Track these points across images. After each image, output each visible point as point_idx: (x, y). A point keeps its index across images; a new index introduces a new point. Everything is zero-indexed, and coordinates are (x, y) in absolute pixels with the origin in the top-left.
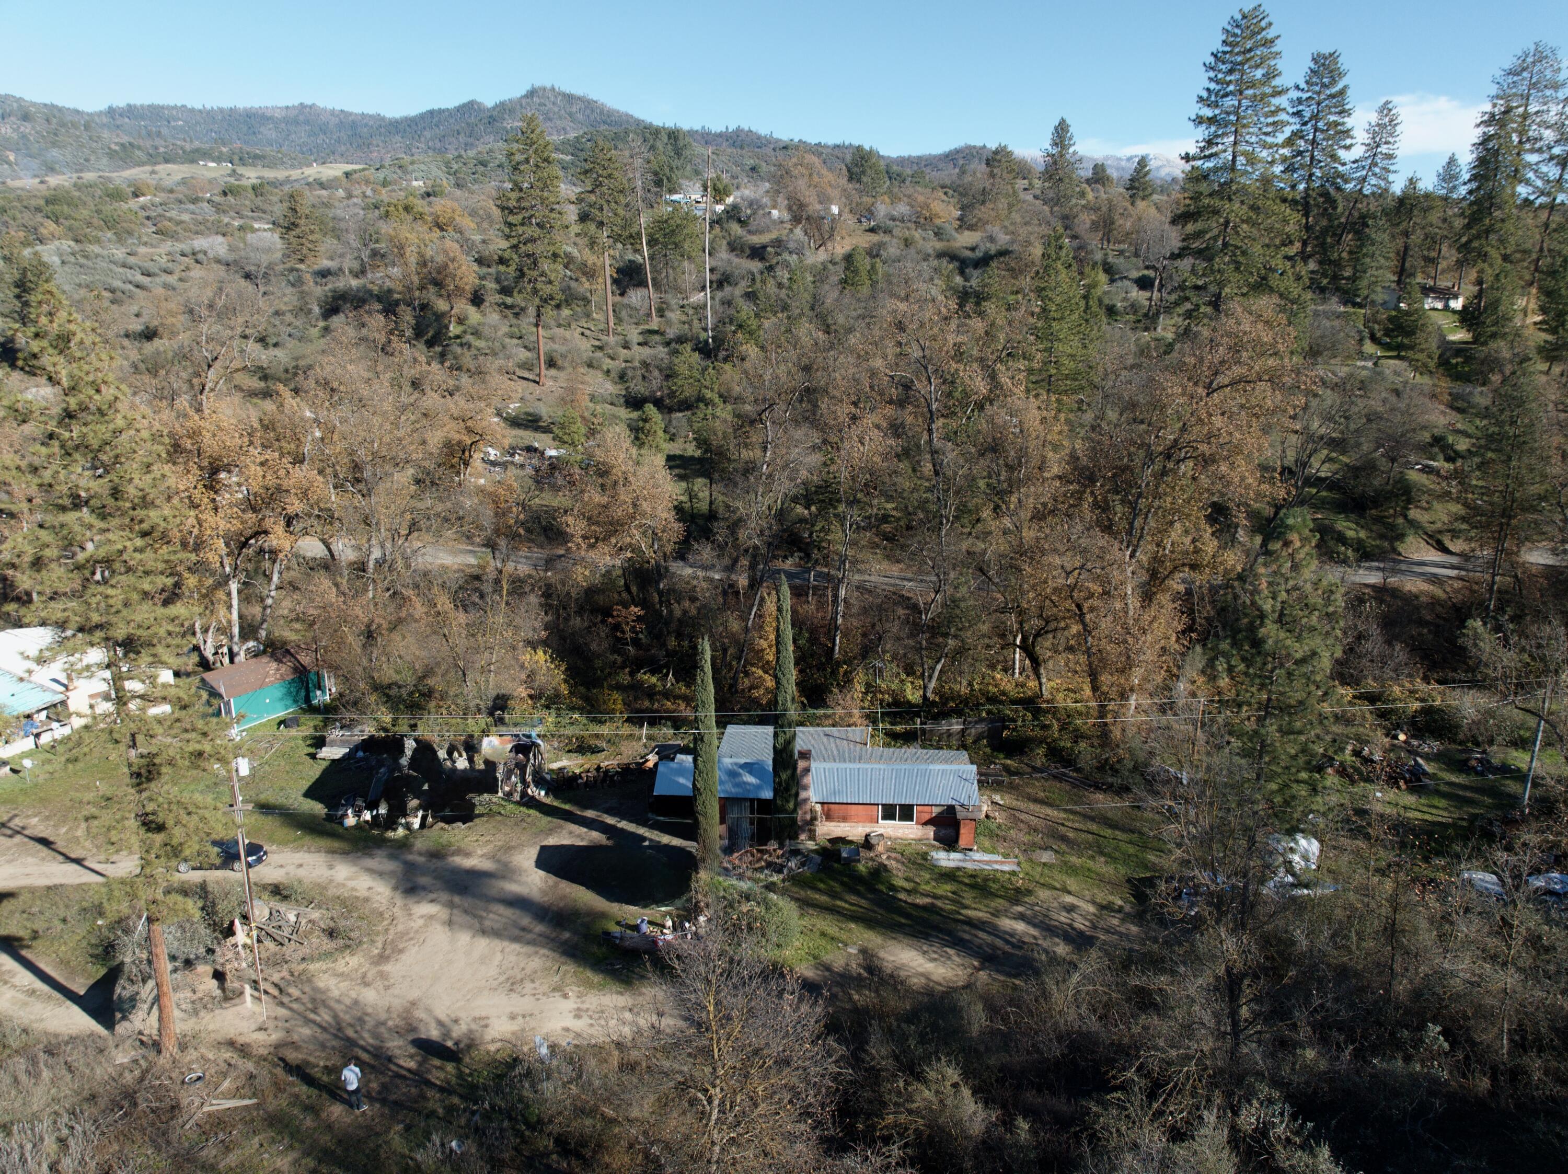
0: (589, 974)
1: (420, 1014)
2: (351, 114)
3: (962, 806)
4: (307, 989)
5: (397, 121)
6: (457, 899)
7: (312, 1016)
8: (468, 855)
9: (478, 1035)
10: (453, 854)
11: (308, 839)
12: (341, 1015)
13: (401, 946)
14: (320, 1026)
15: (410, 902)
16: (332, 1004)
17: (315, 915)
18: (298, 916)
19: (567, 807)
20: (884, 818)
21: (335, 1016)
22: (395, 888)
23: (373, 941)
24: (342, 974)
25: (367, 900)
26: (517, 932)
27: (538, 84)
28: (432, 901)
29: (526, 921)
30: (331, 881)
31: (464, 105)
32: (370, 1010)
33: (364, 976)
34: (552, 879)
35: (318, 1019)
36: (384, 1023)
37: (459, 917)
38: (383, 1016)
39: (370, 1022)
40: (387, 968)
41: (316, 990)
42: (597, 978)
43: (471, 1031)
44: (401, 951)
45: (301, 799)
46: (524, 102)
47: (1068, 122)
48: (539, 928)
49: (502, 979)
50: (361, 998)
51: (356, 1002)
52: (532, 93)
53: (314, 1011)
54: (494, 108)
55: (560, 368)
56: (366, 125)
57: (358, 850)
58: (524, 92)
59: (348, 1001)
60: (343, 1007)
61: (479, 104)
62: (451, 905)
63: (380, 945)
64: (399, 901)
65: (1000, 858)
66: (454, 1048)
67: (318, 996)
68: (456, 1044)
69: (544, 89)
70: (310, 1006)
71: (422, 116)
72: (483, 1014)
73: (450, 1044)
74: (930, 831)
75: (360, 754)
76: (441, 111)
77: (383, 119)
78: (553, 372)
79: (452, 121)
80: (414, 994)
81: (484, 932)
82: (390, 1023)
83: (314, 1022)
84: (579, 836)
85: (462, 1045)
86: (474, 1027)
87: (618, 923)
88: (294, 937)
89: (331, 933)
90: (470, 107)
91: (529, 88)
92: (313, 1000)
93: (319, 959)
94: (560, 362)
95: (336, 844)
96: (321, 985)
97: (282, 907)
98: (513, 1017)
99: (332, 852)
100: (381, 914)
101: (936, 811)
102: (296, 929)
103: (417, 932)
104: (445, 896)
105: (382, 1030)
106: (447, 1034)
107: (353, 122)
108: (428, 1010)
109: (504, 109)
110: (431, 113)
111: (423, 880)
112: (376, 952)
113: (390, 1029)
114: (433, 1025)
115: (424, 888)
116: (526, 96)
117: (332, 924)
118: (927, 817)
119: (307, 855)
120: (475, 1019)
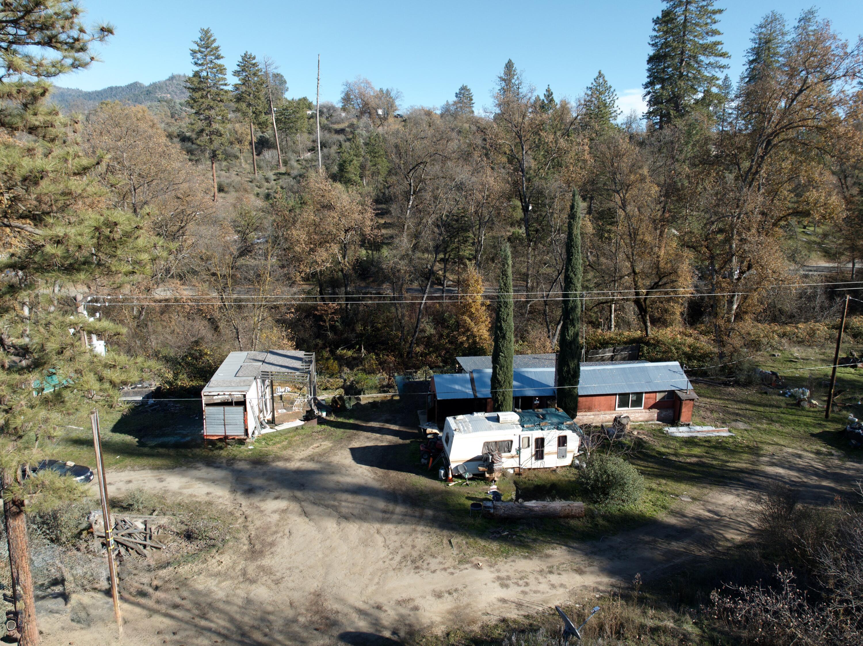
0: (482, 543)
1: (331, 605)
2: (60, 88)
3: (681, 390)
4: (185, 594)
5: (89, 93)
6: (299, 494)
7: (203, 623)
8: (288, 460)
9: (412, 620)
10: (273, 461)
11: (128, 461)
12: (238, 617)
13: (269, 540)
14: (219, 634)
15: (255, 500)
16: (221, 606)
17: (164, 521)
18: (145, 523)
19: (351, 421)
20: (619, 406)
21: (232, 620)
22: (233, 491)
23: (237, 539)
24: (218, 574)
25: (210, 503)
26: (380, 515)
27: (175, 73)
28: (276, 498)
29: (381, 504)
30: (166, 491)
31: (131, 85)
32: (270, 608)
33: (244, 573)
34: (380, 472)
35: (212, 625)
36: (295, 621)
37: (309, 508)
38: (290, 613)
39: (278, 624)
40: (266, 561)
41: (195, 592)
42: (494, 546)
43: (402, 616)
44: (272, 544)
45: (111, 434)
46: (168, 83)
47: (513, 61)
48: (399, 509)
49: (398, 558)
50: (252, 595)
51: (249, 601)
52: (172, 78)
53: (203, 616)
54: (149, 86)
55: (226, 192)
56: (70, 95)
57: (181, 466)
58: (167, 78)
59: (239, 602)
60: (235, 608)
61: (140, 84)
62: (295, 499)
63: (245, 540)
64: (244, 501)
65: (714, 428)
66: (395, 638)
67: (202, 599)
68: (394, 633)
69: (180, 76)
70: (196, 612)
71: (105, 91)
72: (405, 596)
73: (387, 634)
74: (655, 413)
75: (151, 401)
76: (117, 88)
77: (81, 92)
78: (222, 194)
79: (124, 93)
80: (313, 585)
81: (346, 518)
82: (302, 619)
83: (210, 630)
84: (376, 439)
85: (402, 634)
86: (404, 611)
87: (468, 498)
88: (148, 542)
89: (189, 536)
90: (135, 86)
91: (170, 75)
92: (198, 605)
93: (186, 562)
94: (226, 189)
95: (159, 462)
96: (200, 587)
97: (126, 516)
98: (439, 595)
99: (158, 468)
100: (231, 514)
101: (659, 396)
102: (147, 535)
103: (277, 525)
104: (287, 493)
105: (296, 628)
106: (376, 623)
107: (62, 93)
108: (341, 600)
109: (155, 87)
110: (111, 88)
111: (258, 482)
112: (245, 548)
113: (305, 627)
114: (355, 616)
115: (262, 488)
116: (169, 80)
117: (184, 527)
118: (652, 402)
119: (132, 473)
120: (399, 603)
